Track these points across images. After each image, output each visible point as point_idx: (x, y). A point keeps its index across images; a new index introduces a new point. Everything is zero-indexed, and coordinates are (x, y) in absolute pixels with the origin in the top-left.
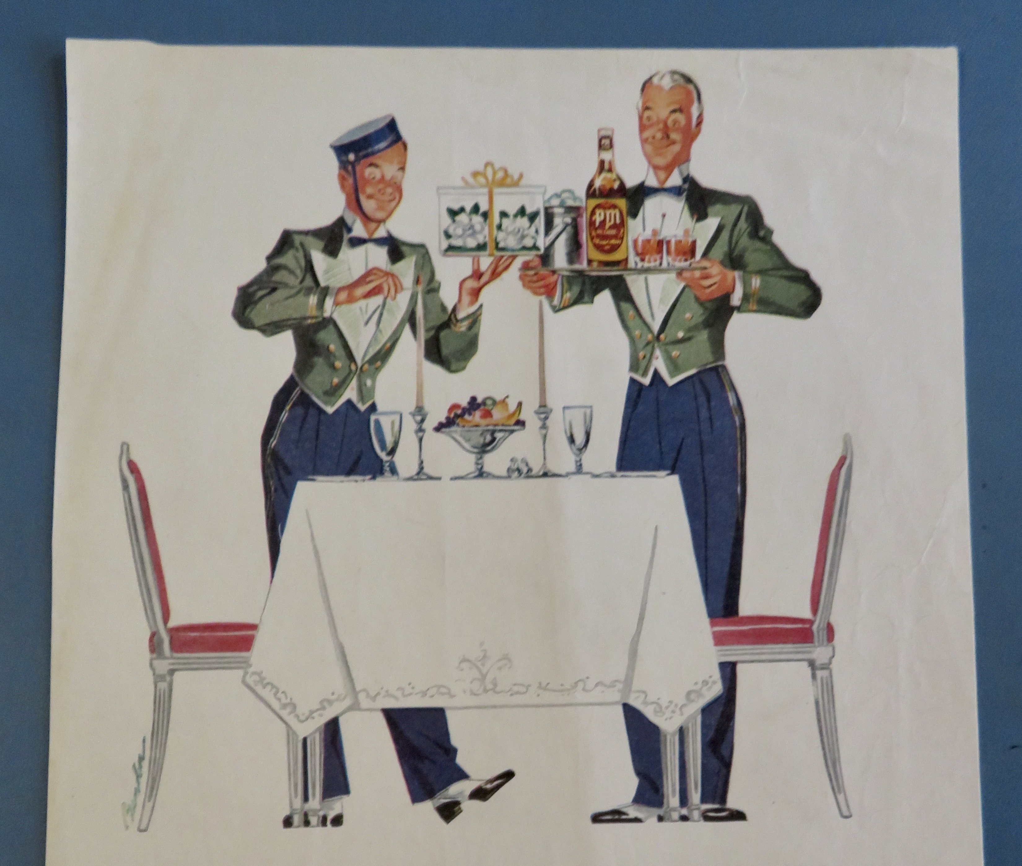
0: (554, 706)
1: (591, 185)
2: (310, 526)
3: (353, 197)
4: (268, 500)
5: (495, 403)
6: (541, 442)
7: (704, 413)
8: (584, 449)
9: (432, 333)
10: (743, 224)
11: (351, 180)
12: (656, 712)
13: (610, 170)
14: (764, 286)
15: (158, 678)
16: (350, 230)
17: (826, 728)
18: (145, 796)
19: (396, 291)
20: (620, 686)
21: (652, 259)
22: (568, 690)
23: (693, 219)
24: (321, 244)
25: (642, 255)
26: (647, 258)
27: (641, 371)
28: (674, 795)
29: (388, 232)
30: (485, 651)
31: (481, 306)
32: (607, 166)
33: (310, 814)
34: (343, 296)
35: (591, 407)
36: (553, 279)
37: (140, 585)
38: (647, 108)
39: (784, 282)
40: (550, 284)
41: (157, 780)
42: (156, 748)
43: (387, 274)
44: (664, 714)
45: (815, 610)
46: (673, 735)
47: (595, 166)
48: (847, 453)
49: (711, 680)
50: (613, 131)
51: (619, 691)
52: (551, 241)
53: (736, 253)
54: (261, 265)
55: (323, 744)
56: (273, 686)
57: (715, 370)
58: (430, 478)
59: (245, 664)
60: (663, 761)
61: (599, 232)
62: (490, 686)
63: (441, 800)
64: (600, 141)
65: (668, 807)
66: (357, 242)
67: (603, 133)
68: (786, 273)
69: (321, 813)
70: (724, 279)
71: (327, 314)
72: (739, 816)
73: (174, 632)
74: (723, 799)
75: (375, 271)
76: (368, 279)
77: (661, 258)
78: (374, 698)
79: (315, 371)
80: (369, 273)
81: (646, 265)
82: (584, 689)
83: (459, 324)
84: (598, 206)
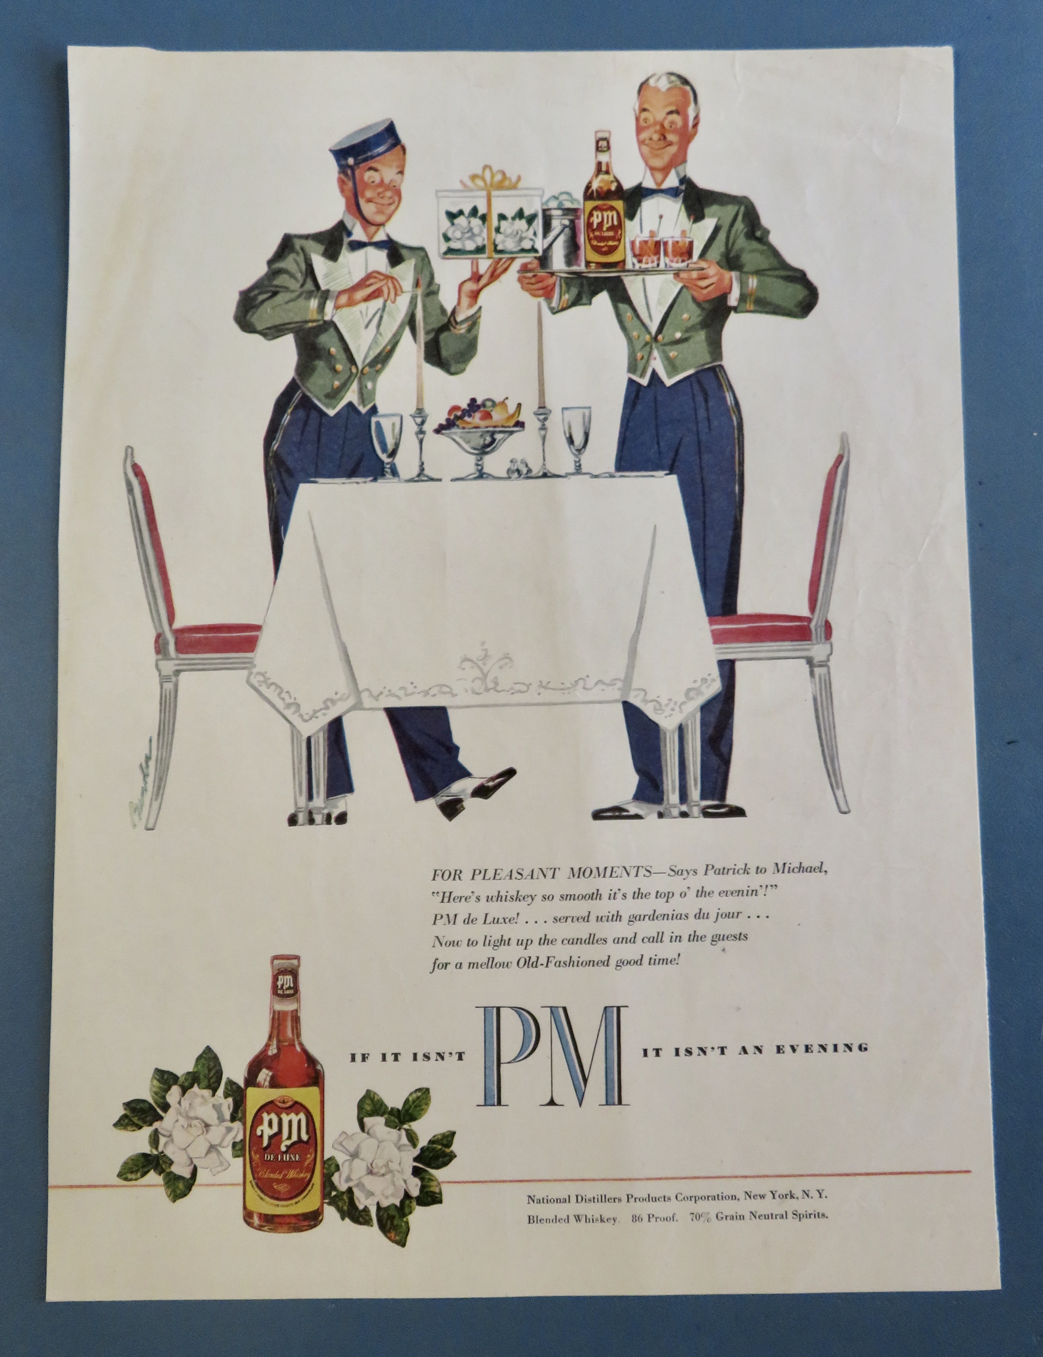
0: (555, 704)
1: (588, 187)
2: (313, 528)
3: (353, 201)
4: (271, 503)
5: (494, 404)
6: (541, 443)
7: (702, 413)
8: (583, 450)
9: (432, 335)
10: (740, 225)
11: (350, 184)
12: (655, 709)
13: (607, 172)
14: (761, 285)
15: (164, 679)
16: (349, 234)
17: (824, 724)
18: (152, 795)
19: (396, 295)
20: (619, 684)
21: (650, 261)
22: (569, 688)
23: (690, 220)
24: (321, 248)
25: (639, 257)
26: (644, 259)
27: (639, 372)
28: (674, 792)
29: (388, 236)
30: (486, 650)
31: (480, 308)
32: (604, 168)
33: (314, 812)
34: (344, 299)
35: (590, 408)
36: (551, 281)
37: (145, 587)
38: (644, 110)
39: (781, 282)
40: (548, 286)
41: (164, 779)
42: (162, 749)
43: (387, 277)
44: (664, 711)
45: (812, 608)
46: (673, 733)
47: (592, 168)
48: (844, 452)
49: (709, 678)
50: (610, 132)
51: (619, 689)
52: (549, 243)
53: (731, 255)
54: (263, 270)
55: (326, 743)
56: (278, 686)
57: (713, 369)
58: (432, 479)
59: (249, 665)
60: (663, 758)
61: (597, 233)
62: (491, 685)
63: (443, 798)
64: (597, 142)
65: (668, 804)
66: (357, 246)
67: (600, 135)
68: (783, 273)
69: (326, 811)
70: (721, 280)
71: (327, 318)
72: (738, 812)
73: (179, 633)
74: (722, 797)
75: (376, 275)
76: (368, 283)
77: (659, 259)
78: (376, 698)
79: (316, 374)
80: (369, 276)
81: (644, 266)
82: (585, 688)
83: (458, 327)
84: (596, 208)
